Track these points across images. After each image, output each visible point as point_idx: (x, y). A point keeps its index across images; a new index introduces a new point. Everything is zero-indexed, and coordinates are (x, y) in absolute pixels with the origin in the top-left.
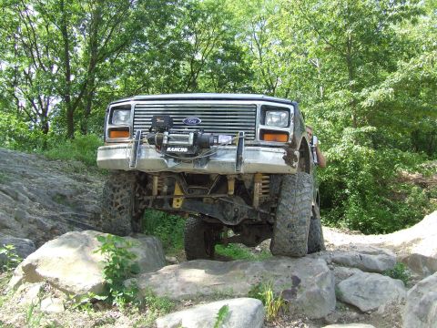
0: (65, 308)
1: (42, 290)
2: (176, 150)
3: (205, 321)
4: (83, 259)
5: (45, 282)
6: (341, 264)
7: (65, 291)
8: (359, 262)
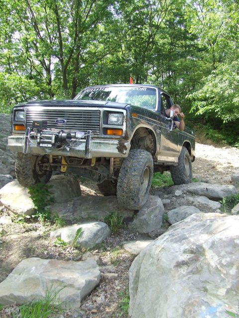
0: (13, 221)
2: (45, 145)
3: (71, 235)
4: (24, 194)
5: (3, 207)
6: (193, 193)
7: (14, 213)
8: (206, 192)
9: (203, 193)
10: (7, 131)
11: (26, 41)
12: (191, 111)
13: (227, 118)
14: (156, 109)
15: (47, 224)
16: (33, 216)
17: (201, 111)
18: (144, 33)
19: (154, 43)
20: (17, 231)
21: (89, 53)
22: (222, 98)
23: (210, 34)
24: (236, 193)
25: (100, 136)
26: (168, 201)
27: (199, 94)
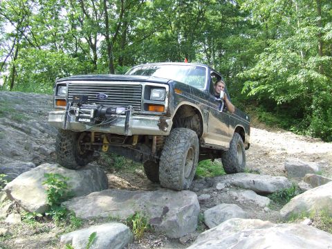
0: (22, 220)
1: (11, 208)
2: (84, 120)
3: (84, 241)
5: (14, 202)
6: (238, 187)
7: (25, 209)
8: (253, 185)
9: (249, 186)
10: (34, 113)
11: (72, 18)
12: (243, 91)
13: (280, 99)
14: (205, 88)
15: (62, 224)
16: (47, 214)
17: (253, 92)
18: (194, 9)
19: (204, 19)
20: (25, 233)
21: (137, 30)
22: (276, 78)
23: (262, 9)
24: (289, 186)
25: (141, 112)
26: (208, 196)
27: (251, 72)
